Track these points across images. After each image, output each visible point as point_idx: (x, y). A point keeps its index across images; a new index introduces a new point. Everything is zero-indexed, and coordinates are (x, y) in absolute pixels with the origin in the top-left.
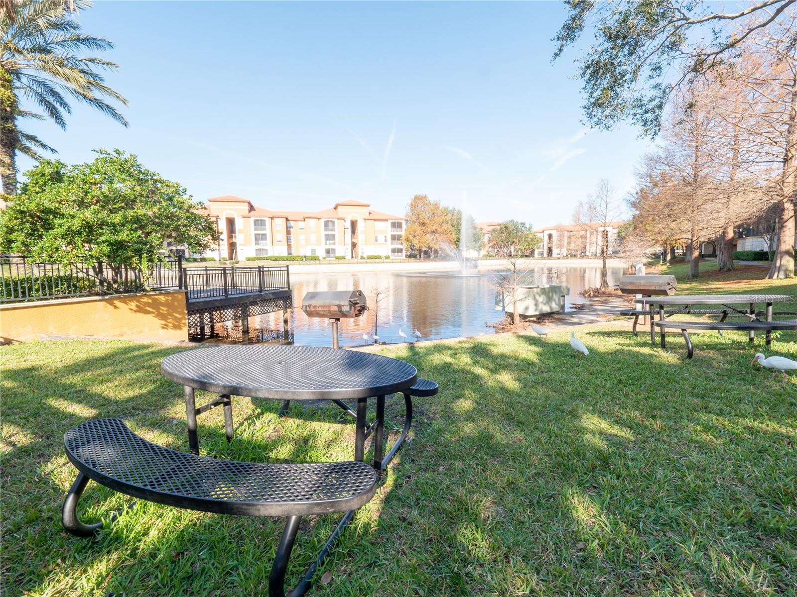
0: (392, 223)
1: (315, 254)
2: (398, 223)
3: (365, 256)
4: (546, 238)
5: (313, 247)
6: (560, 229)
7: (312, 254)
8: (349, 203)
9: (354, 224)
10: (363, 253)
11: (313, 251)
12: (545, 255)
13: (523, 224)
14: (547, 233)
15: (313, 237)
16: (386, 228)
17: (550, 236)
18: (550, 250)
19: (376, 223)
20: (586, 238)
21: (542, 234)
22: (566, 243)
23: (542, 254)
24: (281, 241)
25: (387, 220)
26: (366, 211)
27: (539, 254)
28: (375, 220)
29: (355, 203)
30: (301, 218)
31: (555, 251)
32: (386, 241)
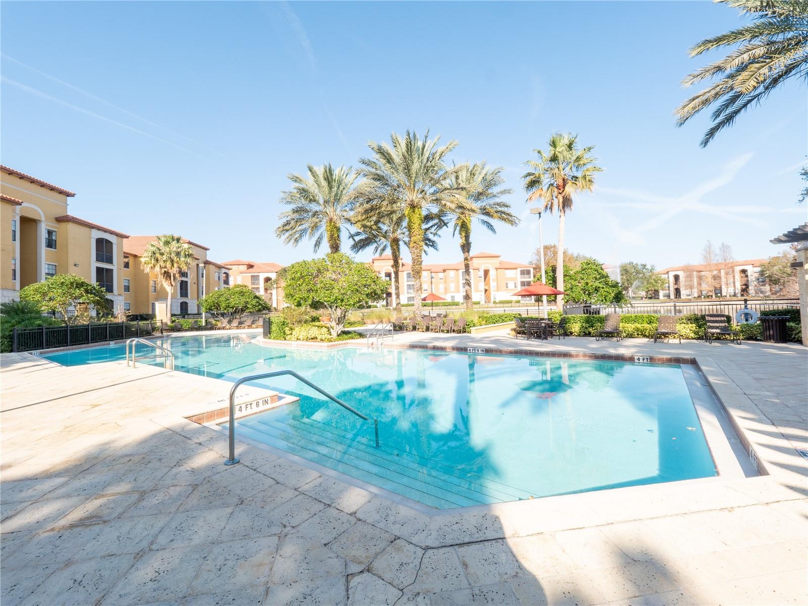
0: (521, 270)
1: (454, 300)
2: (526, 270)
3: (497, 301)
4: (672, 280)
5: (453, 295)
6: (689, 270)
7: (452, 300)
8: (482, 256)
9: (486, 272)
10: (495, 298)
11: (453, 297)
12: (672, 297)
13: (644, 266)
14: (672, 274)
15: (452, 285)
16: (515, 275)
17: (677, 278)
18: (678, 292)
19: (506, 271)
20: (720, 277)
21: (666, 276)
22: (696, 284)
23: (669, 296)
24: (426, 290)
25: (516, 269)
26: (496, 262)
27: (664, 296)
28: (506, 269)
29: (486, 255)
30: (441, 269)
31: (684, 293)
32: (515, 287)
